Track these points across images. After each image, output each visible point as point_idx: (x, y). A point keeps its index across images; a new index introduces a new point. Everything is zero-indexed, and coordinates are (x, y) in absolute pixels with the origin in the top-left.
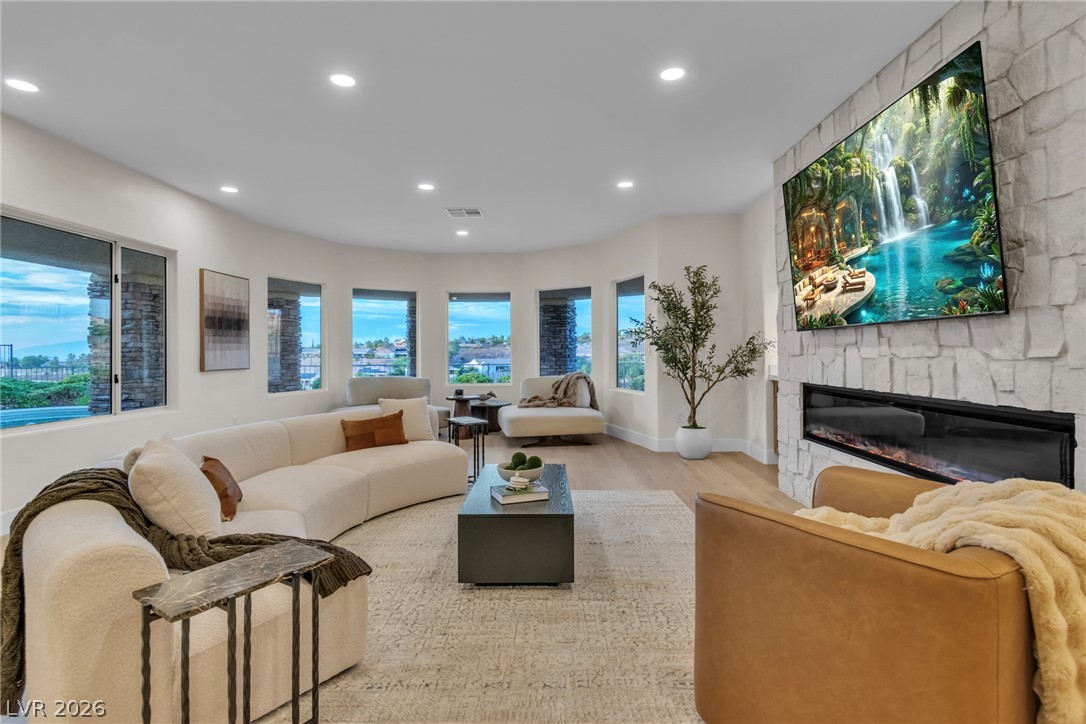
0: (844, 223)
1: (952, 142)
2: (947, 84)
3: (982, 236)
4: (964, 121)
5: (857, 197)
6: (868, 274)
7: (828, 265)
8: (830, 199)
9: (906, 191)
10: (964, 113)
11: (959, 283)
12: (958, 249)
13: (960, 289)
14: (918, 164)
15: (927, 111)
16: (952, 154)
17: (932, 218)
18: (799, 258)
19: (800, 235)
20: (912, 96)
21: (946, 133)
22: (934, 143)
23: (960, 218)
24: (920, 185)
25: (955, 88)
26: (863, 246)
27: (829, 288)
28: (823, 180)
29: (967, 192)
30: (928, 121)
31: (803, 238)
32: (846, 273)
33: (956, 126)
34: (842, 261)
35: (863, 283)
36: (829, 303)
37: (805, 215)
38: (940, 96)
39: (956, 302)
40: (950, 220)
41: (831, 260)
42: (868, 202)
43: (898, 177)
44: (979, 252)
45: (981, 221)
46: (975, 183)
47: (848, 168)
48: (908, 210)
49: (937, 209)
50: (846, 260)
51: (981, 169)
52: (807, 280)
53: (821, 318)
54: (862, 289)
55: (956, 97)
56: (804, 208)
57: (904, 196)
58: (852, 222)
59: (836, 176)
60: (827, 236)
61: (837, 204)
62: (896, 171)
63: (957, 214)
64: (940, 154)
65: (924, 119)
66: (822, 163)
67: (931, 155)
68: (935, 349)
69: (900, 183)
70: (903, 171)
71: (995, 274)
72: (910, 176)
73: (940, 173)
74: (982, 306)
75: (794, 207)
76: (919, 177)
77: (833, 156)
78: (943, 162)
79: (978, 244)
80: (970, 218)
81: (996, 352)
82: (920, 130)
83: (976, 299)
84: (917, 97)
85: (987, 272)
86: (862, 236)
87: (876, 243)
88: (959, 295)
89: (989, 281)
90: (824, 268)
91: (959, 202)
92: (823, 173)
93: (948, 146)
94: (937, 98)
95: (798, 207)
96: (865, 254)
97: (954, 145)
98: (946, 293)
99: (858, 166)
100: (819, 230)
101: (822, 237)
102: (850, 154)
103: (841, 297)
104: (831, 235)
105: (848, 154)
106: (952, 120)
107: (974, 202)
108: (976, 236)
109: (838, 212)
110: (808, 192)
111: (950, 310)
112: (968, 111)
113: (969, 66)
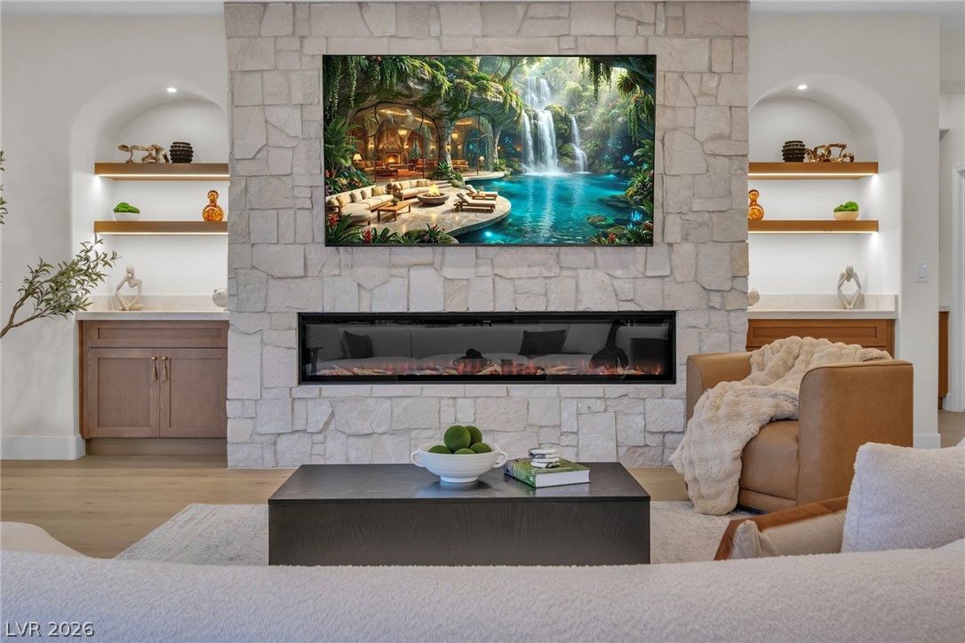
0: (466, 143)
1: (618, 116)
2: (619, 73)
3: (636, 192)
4: (632, 106)
5: (493, 121)
6: (499, 198)
7: (430, 178)
8: (444, 109)
9: (563, 137)
10: (633, 100)
11: (611, 221)
12: (613, 197)
13: (610, 226)
14: (580, 120)
15: (596, 82)
16: (617, 126)
17: (589, 167)
18: (365, 157)
19: (372, 132)
20: (583, 62)
21: (614, 107)
22: (600, 110)
23: (618, 175)
24: (581, 137)
25: (627, 78)
26: (496, 169)
27: (427, 203)
28: (434, 85)
29: (627, 158)
30: (596, 90)
31: (379, 138)
32: (464, 192)
33: (624, 107)
34: (460, 179)
35: (493, 206)
36: (429, 218)
37: (389, 112)
38: (612, 77)
39: (606, 235)
40: (609, 173)
41: (438, 174)
42: (511, 131)
43: (555, 121)
44: (632, 202)
45: (637, 181)
46: (635, 154)
47: (483, 89)
48: (563, 154)
49: (597, 162)
50: (465, 179)
51: (642, 146)
52: (382, 188)
53: (407, 234)
54: (491, 211)
55: (627, 86)
56: (385, 103)
57: (561, 142)
58: (482, 144)
59: (458, 90)
60: (432, 147)
61: (456, 118)
62: (554, 117)
63: (617, 171)
64: (607, 121)
65: (593, 87)
66: (433, 66)
67: (596, 118)
68: (558, 270)
69: (557, 130)
70: (560, 120)
71: (643, 220)
72: (570, 126)
73: (604, 136)
74: (629, 240)
75: (360, 97)
76: (581, 131)
77: (456, 66)
78: (608, 129)
79: (631, 196)
80: (627, 177)
81: (619, 273)
82: (587, 94)
83: (625, 235)
84: (587, 66)
85: (637, 217)
86: (497, 161)
87: (516, 172)
88: (609, 230)
89: (637, 224)
90: (423, 181)
91: (617, 161)
92: (434, 77)
93: (614, 118)
94: (609, 77)
95: (373, 99)
96: (500, 179)
97: (620, 119)
98: (597, 227)
99: (500, 93)
100: (415, 136)
101: (423, 145)
102: (489, 77)
103: (451, 215)
104: (441, 148)
105: (482, 74)
106: (621, 101)
107: (631, 166)
108: (631, 191)
109: (458, 128)
110: (398, 88)
111: (599, 240)
112: (636, 101)
113: (643, 70)
